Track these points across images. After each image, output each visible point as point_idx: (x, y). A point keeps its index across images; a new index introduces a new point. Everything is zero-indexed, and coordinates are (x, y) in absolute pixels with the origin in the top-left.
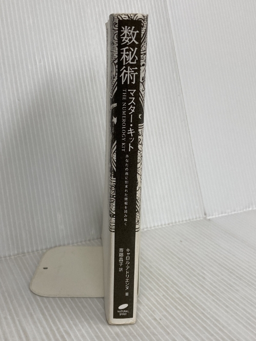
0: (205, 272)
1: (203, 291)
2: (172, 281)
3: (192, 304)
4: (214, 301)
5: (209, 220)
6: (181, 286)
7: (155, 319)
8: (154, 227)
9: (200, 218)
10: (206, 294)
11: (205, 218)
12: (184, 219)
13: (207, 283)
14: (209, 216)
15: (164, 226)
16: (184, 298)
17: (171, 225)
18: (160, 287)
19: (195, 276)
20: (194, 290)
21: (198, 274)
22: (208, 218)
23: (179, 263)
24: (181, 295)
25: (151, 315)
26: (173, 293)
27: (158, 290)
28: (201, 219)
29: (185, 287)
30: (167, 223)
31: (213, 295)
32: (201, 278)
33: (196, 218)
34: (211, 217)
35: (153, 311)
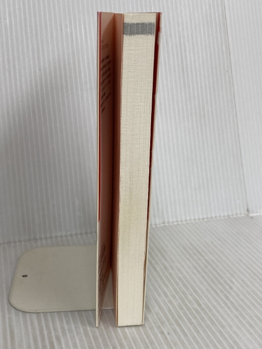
0: (234, 280)
1: (226, 304)
2: (193, 287)
3: (210, 318)
4: (237, 317)
5: (252, 217)
6: (202, 294)
7: (162, 333)
8: (186, 221)
9: (241, 214)
10: (229, 308)
11: (247, 215)
12: (222, 215)
13: (233, 293)
14: (253, 213)
15: (197, 221)
16: (203, 309)
17: (206, 220)
18: (177, 293)
19: (220, 283)
20: (216, 301)
21: (225, 282)
22: (251, 215)
23: (206, 267)
24: (200, 305)
25: (159, 328)
26: (190, 302)
27: (174, 297)
28: (243, 215)
29: (206, 296)
30: (201, 217)
31: (237, 309)
32: (227, 287)
33: (237, 214)
34: (254, 215)
35: (163, 323)
